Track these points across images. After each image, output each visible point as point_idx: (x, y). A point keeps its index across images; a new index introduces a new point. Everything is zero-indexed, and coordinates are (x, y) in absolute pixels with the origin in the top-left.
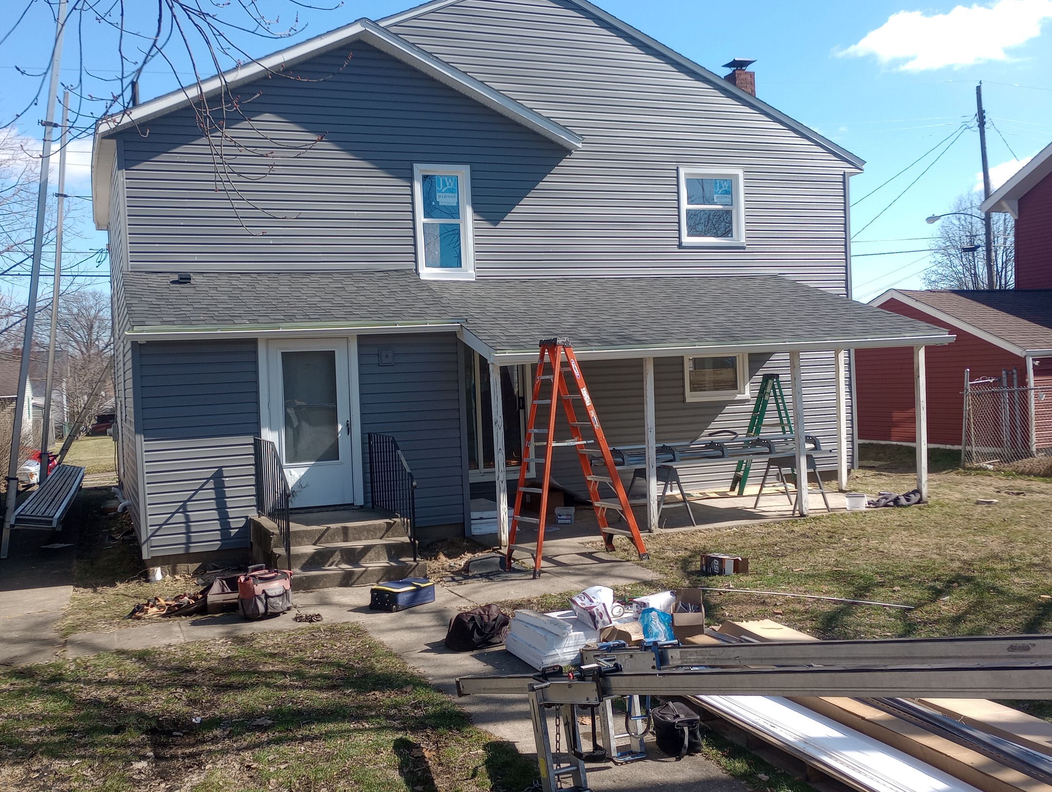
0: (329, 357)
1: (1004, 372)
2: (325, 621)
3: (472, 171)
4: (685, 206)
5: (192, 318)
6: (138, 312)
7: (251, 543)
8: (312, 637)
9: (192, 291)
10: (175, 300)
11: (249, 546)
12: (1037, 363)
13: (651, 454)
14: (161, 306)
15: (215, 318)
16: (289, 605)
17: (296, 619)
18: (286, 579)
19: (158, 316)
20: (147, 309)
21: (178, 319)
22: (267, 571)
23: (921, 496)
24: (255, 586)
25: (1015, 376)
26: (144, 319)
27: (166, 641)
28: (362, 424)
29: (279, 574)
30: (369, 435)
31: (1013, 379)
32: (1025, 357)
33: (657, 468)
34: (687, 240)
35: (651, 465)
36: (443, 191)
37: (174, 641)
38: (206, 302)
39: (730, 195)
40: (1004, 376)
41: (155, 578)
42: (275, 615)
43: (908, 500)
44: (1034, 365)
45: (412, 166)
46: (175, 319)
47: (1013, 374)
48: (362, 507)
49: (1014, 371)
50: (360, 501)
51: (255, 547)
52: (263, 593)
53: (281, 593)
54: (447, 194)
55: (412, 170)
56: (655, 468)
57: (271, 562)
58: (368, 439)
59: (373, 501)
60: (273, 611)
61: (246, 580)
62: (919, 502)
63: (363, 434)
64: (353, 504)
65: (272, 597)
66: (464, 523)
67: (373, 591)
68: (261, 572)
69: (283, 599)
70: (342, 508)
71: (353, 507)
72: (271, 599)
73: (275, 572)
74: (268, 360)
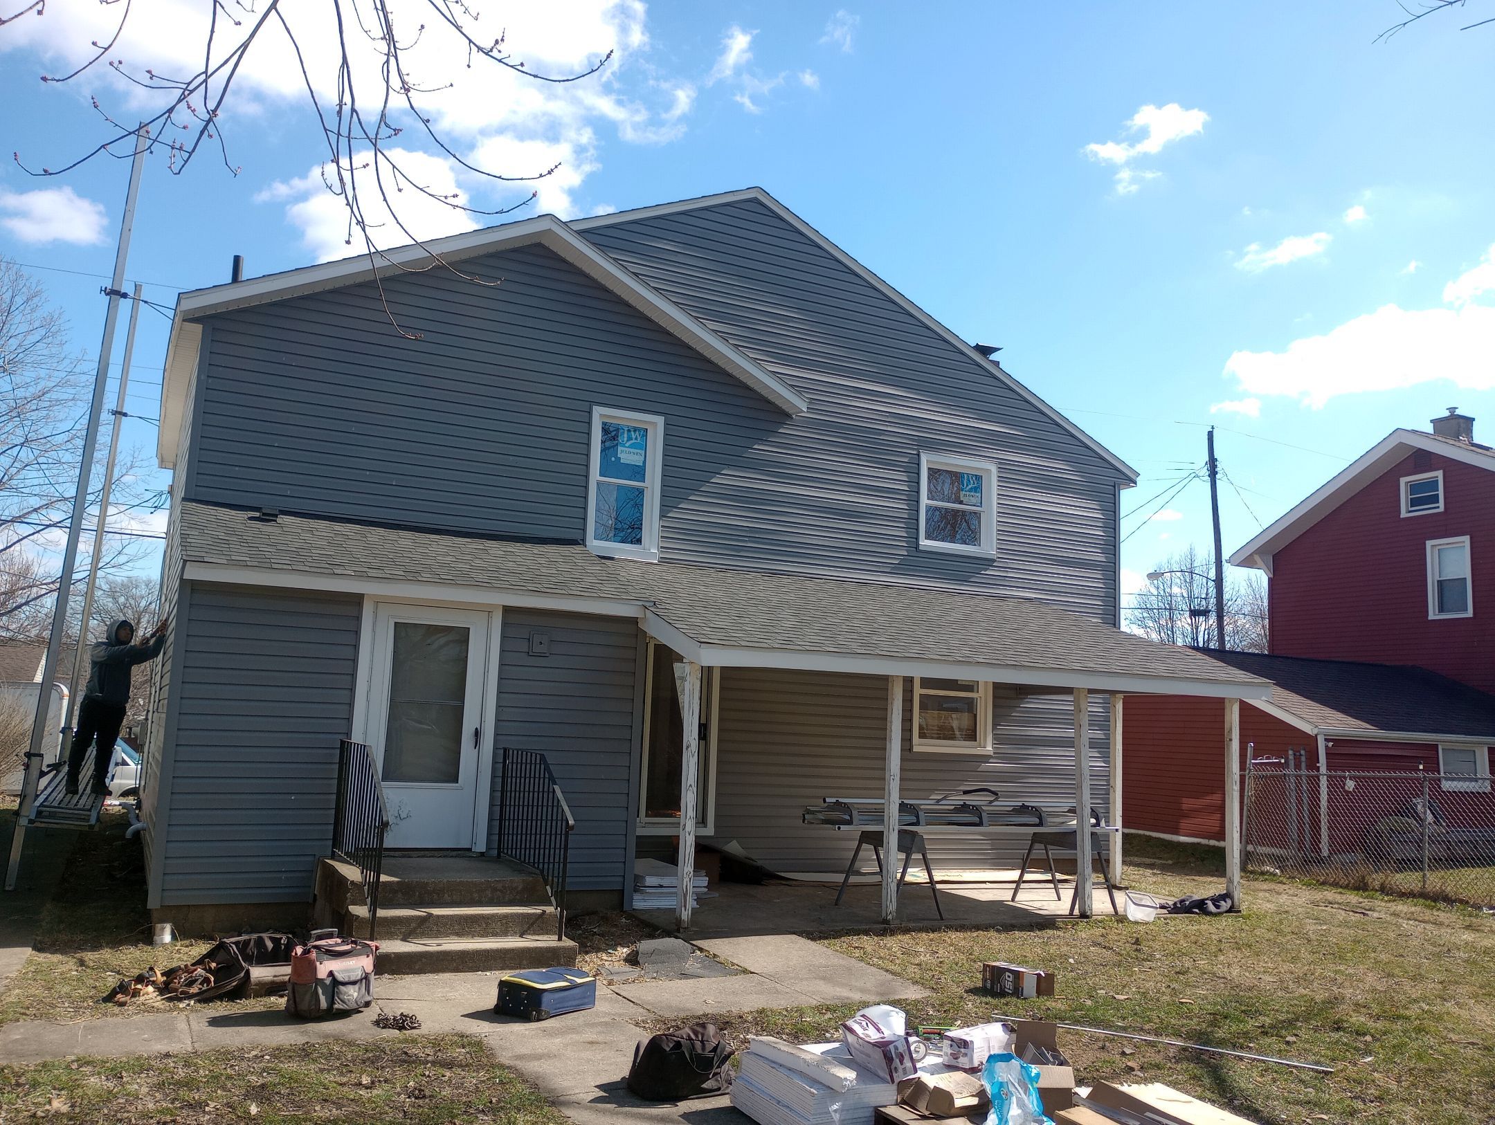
0: (462, 636)
1: (1291, 752)
2: (424, 1030)
3: (666, 424)
4: (924, 501)
5: (272, 561)
6: (196, 545)
7: (315, 895)
8: (404, 1057)
9: (277, 531)
10: (251, 538)
11: (311, 901)
12: (1330, 744)
13: (893, 811)
14: (231, 542)
15: (307, 564)
16: (368, 998)
17: (377, 1023)
18: (368, 956)
19: (225, 553)
20: (211, 543)
21: (252, 559)
22: (339, 941)
23: (1233, 902)
24: (318, 963)
25: (1303, 759)
26: (203, 554)
27: (162, 1047)
28: (496, 735)
29: (358, 947)
30: (505, 750)
31: (1300, 762)
32: (1316, 735)
33: (899, 831)
34: (925, 543)
35: (891, 827)
36: (627, 445)
37: (174, 1048)
38: (297, 545)
39: (979, 495)
40: (1291, 757)
41: (162, 939)
42: (344, 1014)
43: (1218, 907)
44: (1327, 746)
45: (591, 409)
46: (248, 559)
47: (1301, 755)
48: (482, 854)
49: (1303, 752)
50: (481, 847)
51: (320, 903)
52: (328, 976)
53: (359, 977)
54: (632, 450)
55: (590, 413)
56: (896, 832)
57: (345, 926)
58: (504, 759)
59: (499, 848)
60: (341, 1007)
61: (306, 952)
62: (1230, 911)
63: (495, 749)
64: (469, 850)
65: (344, 984)
66: (623, 891)
67: (502, 984)
68: (331, 941)
69: (359, 989)
70: (454, 853)
71: (471, 854)
72: (342, 988)
73: (353, 942)
74: (374, 631)
